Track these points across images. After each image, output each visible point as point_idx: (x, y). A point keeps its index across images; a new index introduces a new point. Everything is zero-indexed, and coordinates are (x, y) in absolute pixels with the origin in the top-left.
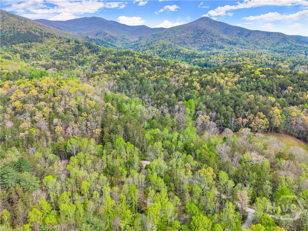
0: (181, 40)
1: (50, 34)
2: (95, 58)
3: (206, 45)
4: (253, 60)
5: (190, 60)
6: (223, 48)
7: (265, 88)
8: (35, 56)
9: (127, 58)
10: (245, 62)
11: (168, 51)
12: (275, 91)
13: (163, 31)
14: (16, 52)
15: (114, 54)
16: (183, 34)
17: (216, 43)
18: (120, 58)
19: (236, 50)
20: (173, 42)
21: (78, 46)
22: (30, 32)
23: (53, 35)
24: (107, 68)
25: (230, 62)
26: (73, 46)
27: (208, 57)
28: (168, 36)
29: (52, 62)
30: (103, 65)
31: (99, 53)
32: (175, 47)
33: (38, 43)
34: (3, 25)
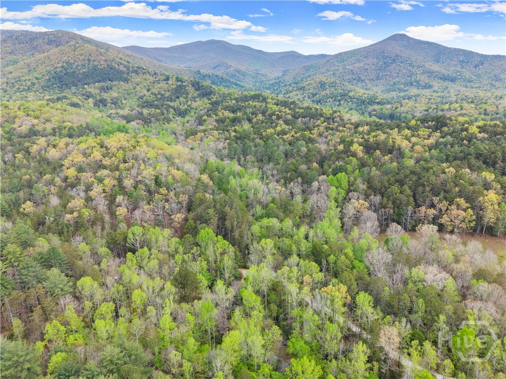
0: (353, 74)
1: (141, 69)
2: (205, 106)
3: (398, 82)
4: (480, 108)
5: (365, 107)
6: (430, 87)
7: (481, 156)
8: (115, 102)
9: (254, 105)
10: (464, 112)
11: (328, 93)
12: (499, 162)
13: (324, 60)
14: (88, 96)
15: (236, 99)
16: (357, 65)
17: (417, 79)
18: (242, 104)
19: (454, 90)
20: (339, 77)
21: (180, 86)
22: (112, 65)
23: (145, 69)
24: (220, 122)
25: (437, 112)
26: (173, 86)
27: (398, 102)
28: (330, 69)
29: (138, 111)
30: (214, 116)
31: (212, 98)
32: (341, 87)
33: (122, 83)
34: (75, 57)
